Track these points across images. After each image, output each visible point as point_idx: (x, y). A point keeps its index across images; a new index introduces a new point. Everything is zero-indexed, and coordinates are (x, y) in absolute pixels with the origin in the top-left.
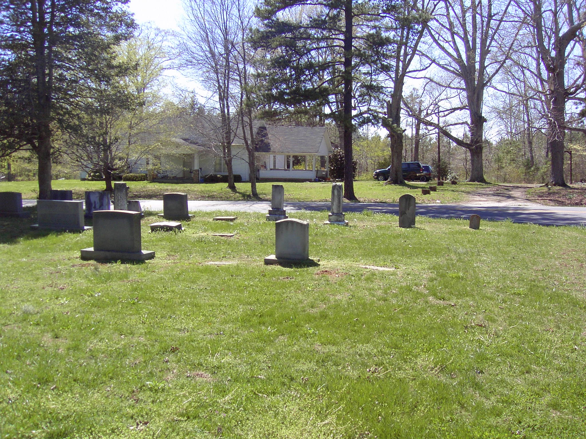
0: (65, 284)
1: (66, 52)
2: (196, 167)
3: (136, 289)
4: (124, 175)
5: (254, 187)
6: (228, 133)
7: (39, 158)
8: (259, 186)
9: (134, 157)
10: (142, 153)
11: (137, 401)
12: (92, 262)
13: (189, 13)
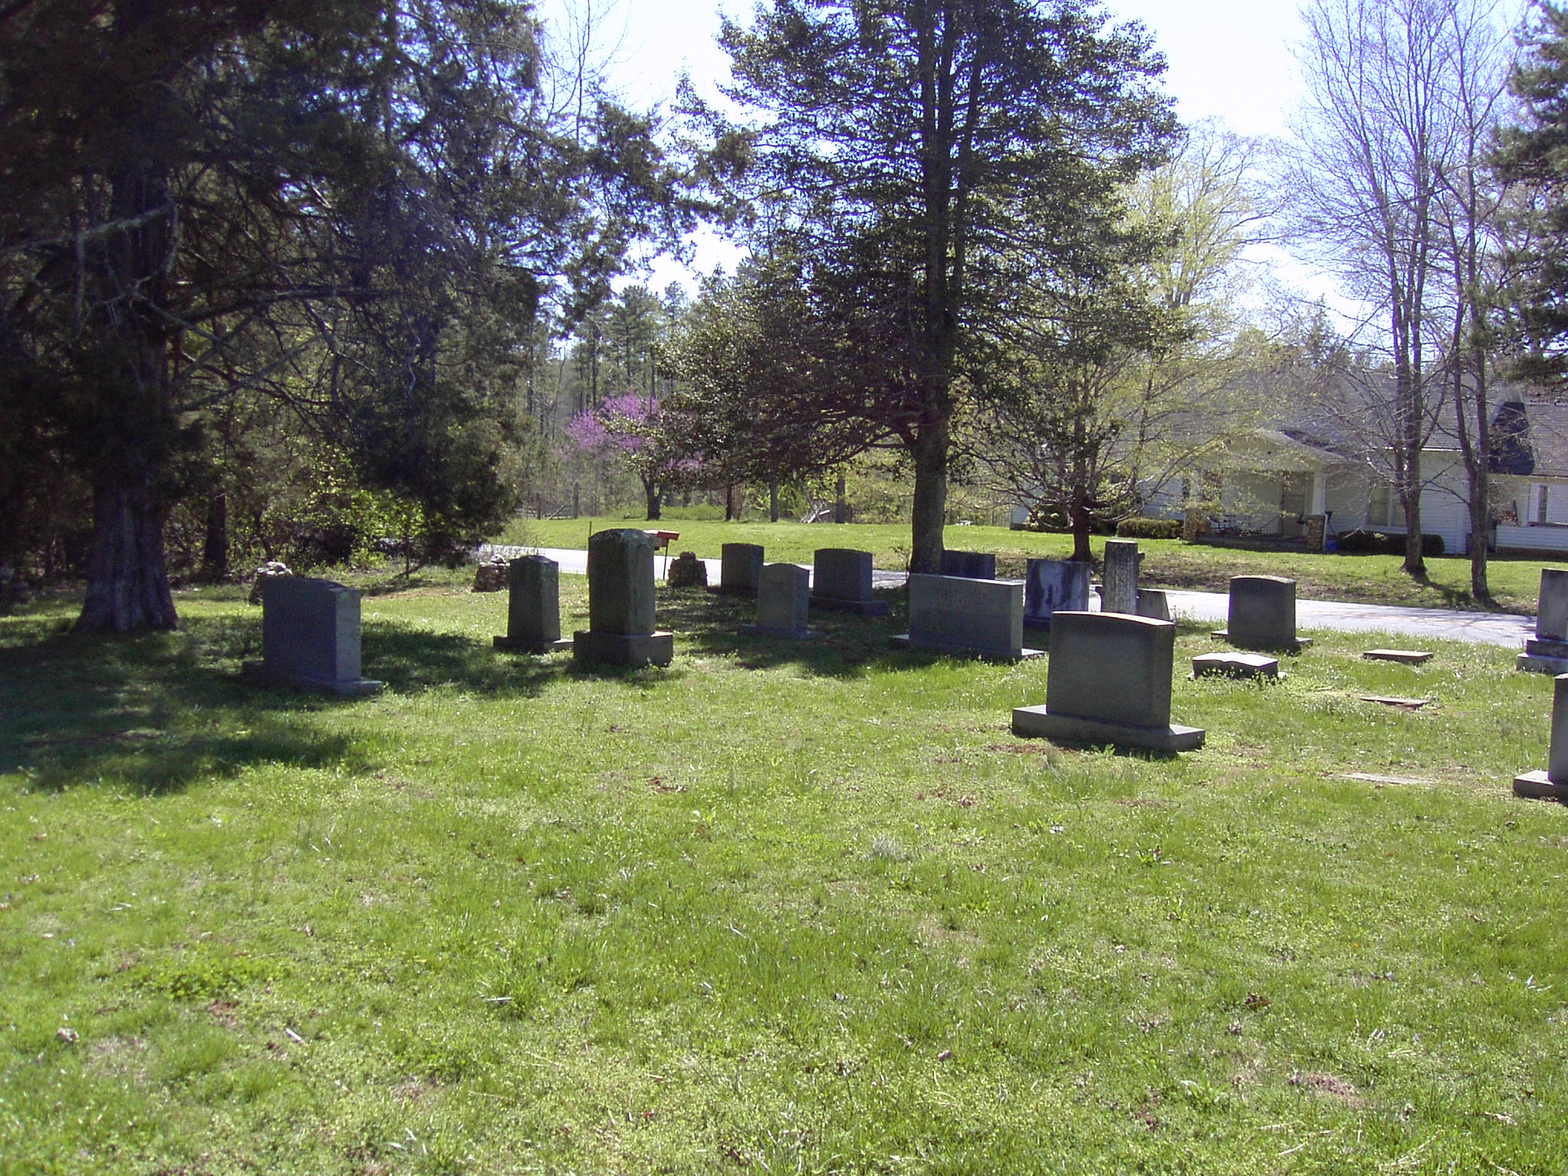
0: (973, 793)
1: (999, 202)
2: (1317, 509)
3: (1154, 827)
4: (1122, 522)
5: (1478, 572)
6: (1415, 418)
7: (918, 468)
8: (1497, 571)
9: (1151, 475)
10: (1173, 464)
11: (1155, 1125)
12: (1038, 742)
13: (1320, 92)
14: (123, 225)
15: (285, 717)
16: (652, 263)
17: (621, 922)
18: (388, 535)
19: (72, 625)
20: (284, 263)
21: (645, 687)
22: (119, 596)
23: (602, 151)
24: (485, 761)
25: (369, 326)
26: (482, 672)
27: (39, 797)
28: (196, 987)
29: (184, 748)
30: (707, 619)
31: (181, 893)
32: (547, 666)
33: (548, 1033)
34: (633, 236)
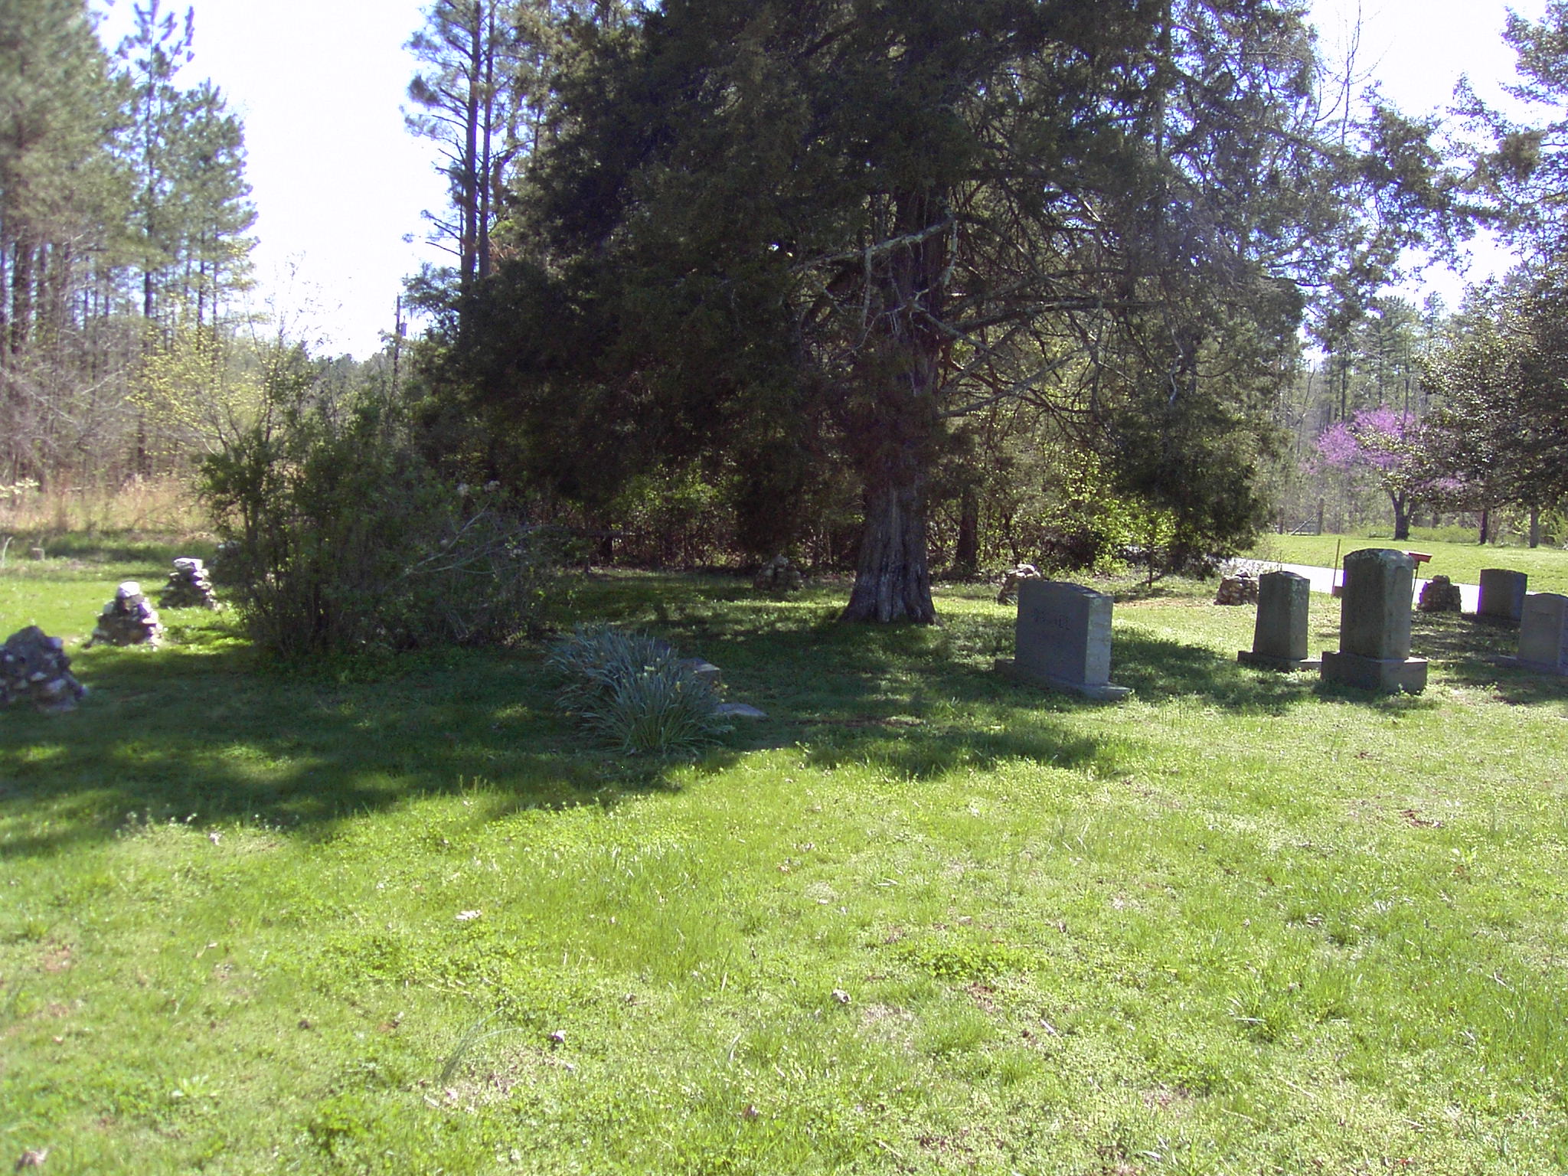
14: (907, 241)
15: (1035, 715)
16: (1423, 273)
17: (1375, 957)
18: (1133, 543)
19: (840, 613)
20: (1053, 275)
21: (1397, 715)
22: (884, 589)
23: (1375, 157)
24: (1231, 776)
25: (1128, 338)
26: (1227, 686)
27: (812, 771)
28: (957, 967)
29: (942, 738)
30: (1463, 648)
31: (944, 876)
32: (1294, 685)
33: (1300, 1061)
34: (1404, 245)
